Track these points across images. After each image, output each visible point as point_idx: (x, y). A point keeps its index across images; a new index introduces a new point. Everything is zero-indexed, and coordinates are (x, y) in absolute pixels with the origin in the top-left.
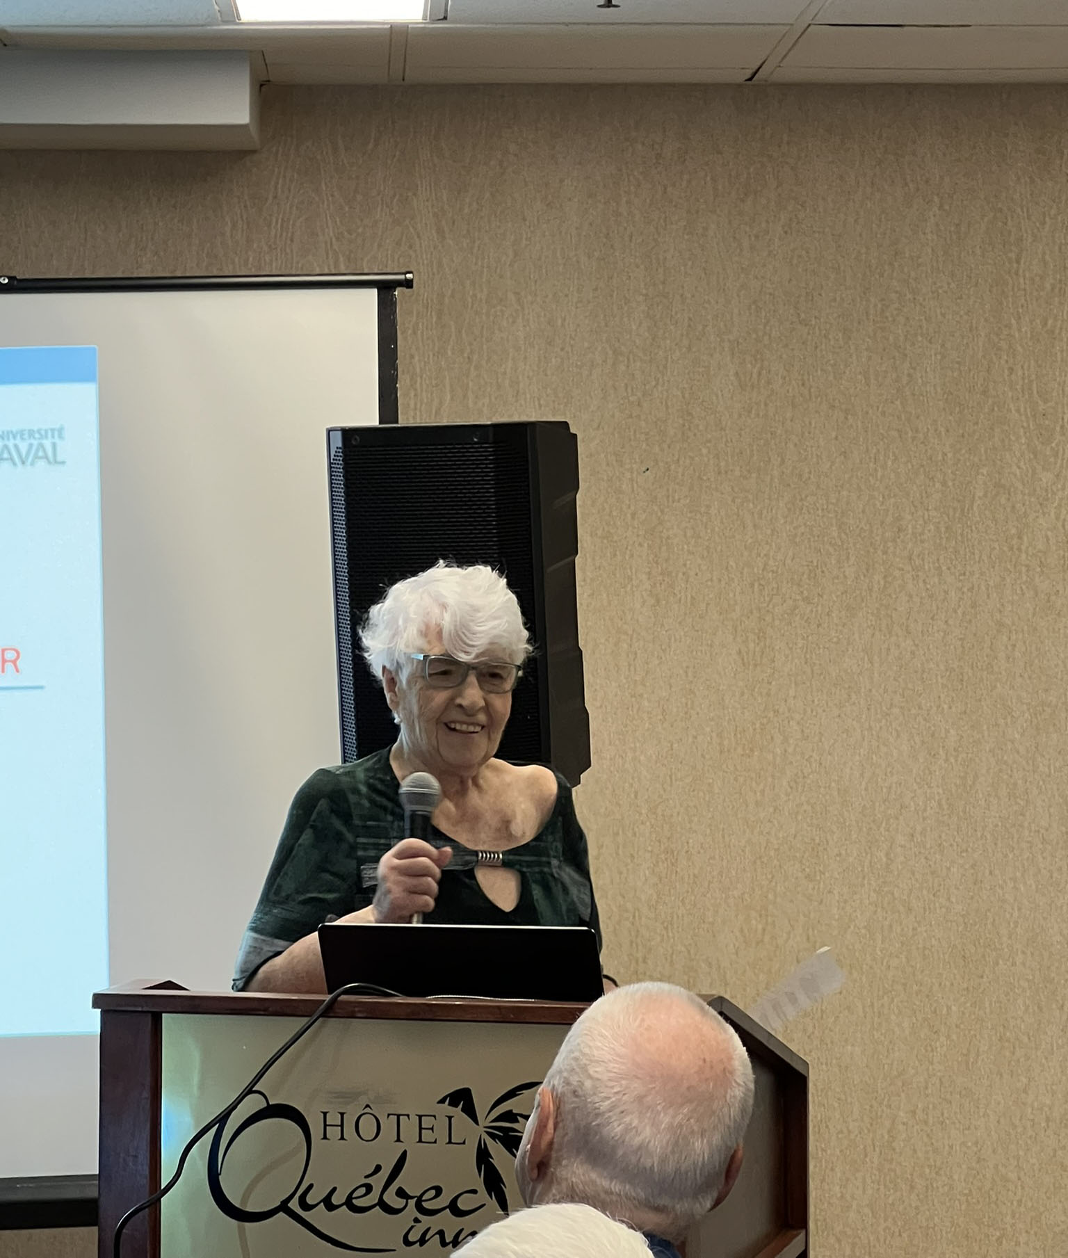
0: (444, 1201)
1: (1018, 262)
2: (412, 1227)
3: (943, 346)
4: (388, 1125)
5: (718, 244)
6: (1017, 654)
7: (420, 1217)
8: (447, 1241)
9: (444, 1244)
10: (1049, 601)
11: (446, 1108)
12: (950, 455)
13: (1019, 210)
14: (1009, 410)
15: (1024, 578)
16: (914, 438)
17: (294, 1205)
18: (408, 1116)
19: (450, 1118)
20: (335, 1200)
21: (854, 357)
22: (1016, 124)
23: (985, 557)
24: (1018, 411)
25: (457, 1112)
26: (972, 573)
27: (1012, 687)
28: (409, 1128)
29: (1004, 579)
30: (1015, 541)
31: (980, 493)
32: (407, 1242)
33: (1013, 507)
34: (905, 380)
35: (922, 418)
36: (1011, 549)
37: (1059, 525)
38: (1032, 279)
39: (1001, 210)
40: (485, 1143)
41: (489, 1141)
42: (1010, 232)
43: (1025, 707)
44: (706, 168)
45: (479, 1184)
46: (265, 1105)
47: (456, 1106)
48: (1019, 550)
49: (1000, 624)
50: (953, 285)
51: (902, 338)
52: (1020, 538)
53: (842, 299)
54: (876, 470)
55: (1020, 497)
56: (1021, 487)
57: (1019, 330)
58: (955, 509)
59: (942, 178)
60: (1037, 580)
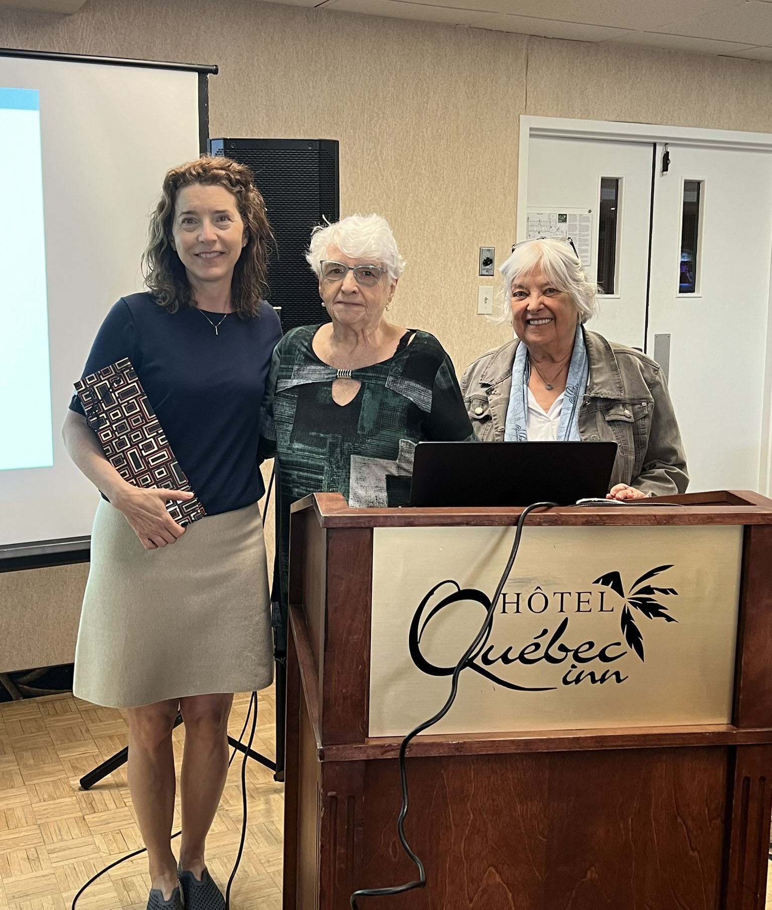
0: (595, 651)
1: (427, 103)
2: (570, 671)
3: (395, 138)
4: (555, 601)
5: (299, 84)
6: (422, 275)
7: (576, 664)
8: (597, 679)
9: (594, 681)
10: (435, 252)
11: (600, 587)
12: (397, 188)
13: (428, 80)
14: (422, 169)
15: (426, 242)
16: (382, 179)
17: (478, 661)
18: (570, 593)
19: (602, 593)
20: (510, 656)
21: (358, 141)
22: (428, 41)
23: (410, 233)
24: (425, 169)
25: (608, 589)
26: (405, 240)
27: (419, 289)
28: (571, 602)
29: (417, 243)
30: (423, 227)
31: (409, 205)
32: (565, 682)
33: (422, 212)
34: (379, 153)
35: (386, 171)
36: (421, 230)
37: (440, 220)
38: (433, 111)
39: (420, 80)
40: (628, 610)
41: (632, 608)
42: (424, 89)
43: (424, 297)
44: (294, 47)
45: (623, 638)
46: (457, 591)
47: (608, 585)
48: (424, 230)
49: (415, 262)
50: (400, 112)
51: (378, 134)
52: (425, 225)
53: (353, 114)
54: (366, 193)
55: (424, 207)
56: (425, 203)
57: (427, 134)
58: (398, 212)
59: (396, 62)
60: (431, 244)
